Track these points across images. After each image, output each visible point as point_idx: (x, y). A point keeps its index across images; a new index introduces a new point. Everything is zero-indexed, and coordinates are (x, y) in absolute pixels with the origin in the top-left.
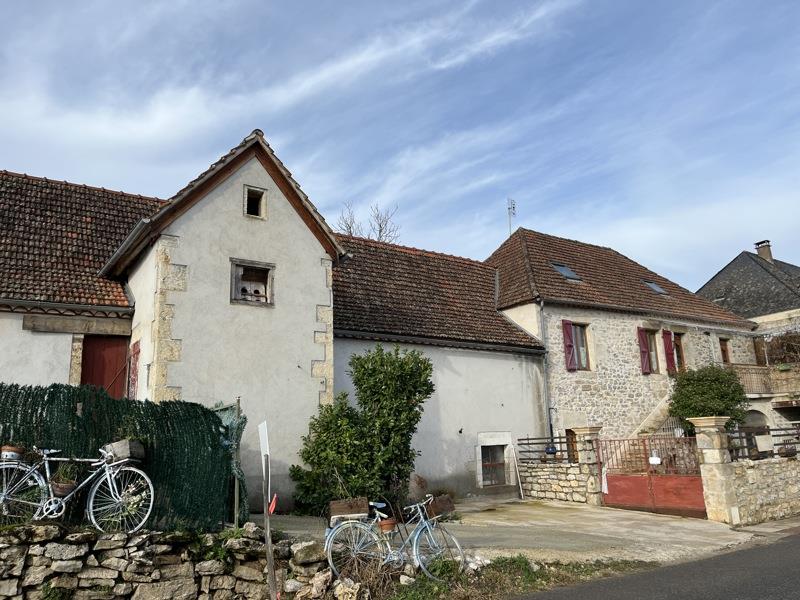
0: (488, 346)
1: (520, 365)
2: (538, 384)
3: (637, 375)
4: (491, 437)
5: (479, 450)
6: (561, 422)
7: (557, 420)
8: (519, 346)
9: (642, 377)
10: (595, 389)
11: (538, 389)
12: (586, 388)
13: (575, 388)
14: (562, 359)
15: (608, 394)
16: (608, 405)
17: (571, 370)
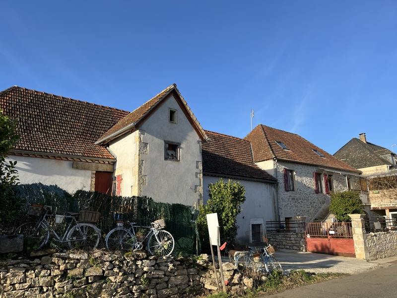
0: (255, 179)
1: (267, 188)
2: (274, 197)
3: (313, 194)
4: (255, 220)
5: (251, 226)
6: (283, 214)
7: (282, 213)
8: (267, 180)
9: (315, 194)
10: (297, 200)
11: (274, 199)
12: (293, 199)
13: (289, 199)
14: (284, 186)
15: (302, 202)
16: (302, 207)
17: (287, 191)
